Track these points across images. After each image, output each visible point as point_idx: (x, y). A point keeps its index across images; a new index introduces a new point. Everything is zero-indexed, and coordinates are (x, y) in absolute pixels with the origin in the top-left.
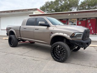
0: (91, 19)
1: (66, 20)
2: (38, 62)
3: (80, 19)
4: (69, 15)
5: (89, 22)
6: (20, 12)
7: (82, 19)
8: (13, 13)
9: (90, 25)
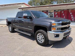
0: (64, 10)
1: (46, 11)
2: (22, 40)
3: (56, 11)
4: (48, 7)
5: (63, 12)
6: (12, 6)
7: (58, 10)
8: (6, 6)
9: (63, 15)
